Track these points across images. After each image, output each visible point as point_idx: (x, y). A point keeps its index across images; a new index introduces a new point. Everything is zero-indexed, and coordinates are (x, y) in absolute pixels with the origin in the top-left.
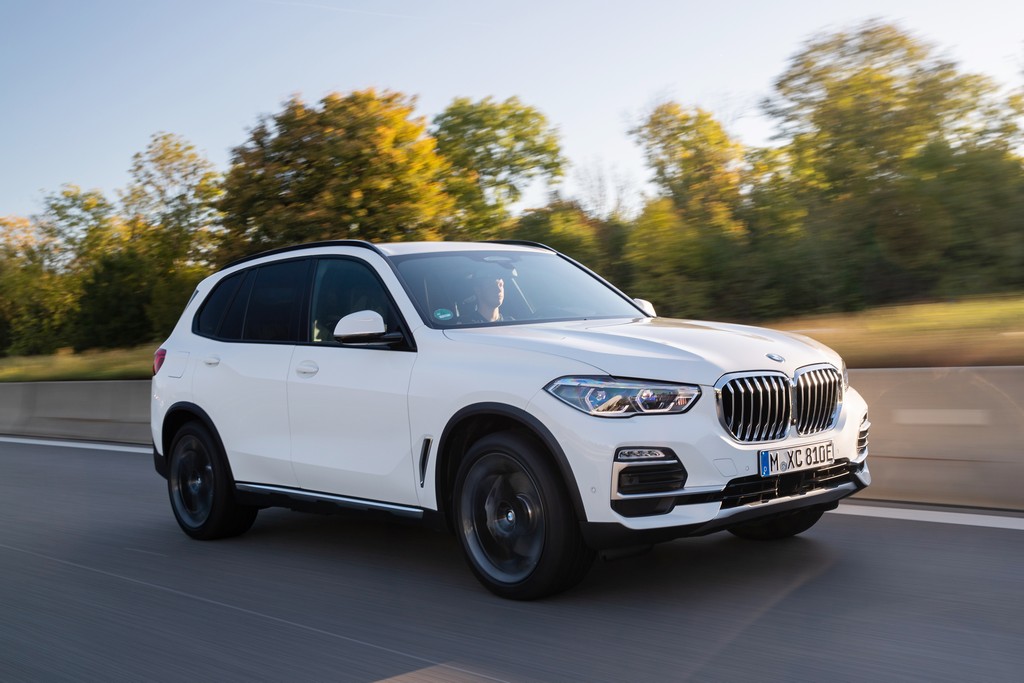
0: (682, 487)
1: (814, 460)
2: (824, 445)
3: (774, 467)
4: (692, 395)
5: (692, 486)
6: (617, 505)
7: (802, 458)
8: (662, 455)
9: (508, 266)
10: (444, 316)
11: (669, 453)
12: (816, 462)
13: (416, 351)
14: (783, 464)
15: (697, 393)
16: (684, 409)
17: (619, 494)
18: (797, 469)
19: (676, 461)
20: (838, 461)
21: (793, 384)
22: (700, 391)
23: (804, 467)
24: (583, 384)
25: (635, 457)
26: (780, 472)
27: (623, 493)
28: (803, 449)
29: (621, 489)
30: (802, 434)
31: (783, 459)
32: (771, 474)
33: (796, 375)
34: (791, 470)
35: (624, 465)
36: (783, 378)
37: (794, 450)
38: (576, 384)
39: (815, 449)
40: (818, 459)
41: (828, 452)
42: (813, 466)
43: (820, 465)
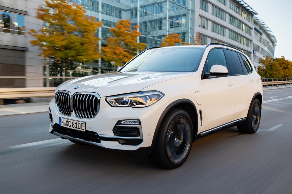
3: (62, 124)
14: (65, 124)
23: (72, 128)
28: (71, 122)
31: (65, 122)
34: (67, 127)
37: (68, 120)
39: (76, 123)
40: (77, 127)
41: (82, 126)
42: (74, 129)
43: (78, 129)
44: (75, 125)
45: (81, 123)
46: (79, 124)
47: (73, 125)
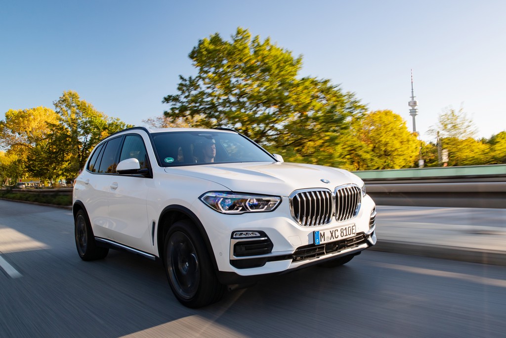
0: (271, 252)
1: (345, 234)
2: (351, 226)
3: (323, 239)
4: (277, 201)
5: (276, 251)
6: (233, 263)
7: (338, 233)
8: (259, 235)
9: (210, 138)
10: (169, 160)
11: (263, 234)
12: (347, 235)
13: (152, 178)
14: (328, 238)
15: (279, 200)
16: (272, 209)
17: (235, 257)
18: (335, 240)
19: (266, 238)
20: (358, 234)
21: (333, 195)
22: (281, 199)
23: (340, 238)
24: (218, 196)
25: (245, 236)
26: (326, 242)
27: (237, 256)
28: (339, 229)
29: (236, 254)
30: (339, 221)
31: (328, 234)
32: (321, 243)
33: (335, 190)
34: (332, 240)
35: (237, 241)
36: (328, 192)
37: (334, 230)
38: (214, 196)
39: (346, 228)
40: (347, 234)
41: (353, 229)
42: (344, 237)
44: (344, 232)
46: (350, 228)
47: (342, 233)
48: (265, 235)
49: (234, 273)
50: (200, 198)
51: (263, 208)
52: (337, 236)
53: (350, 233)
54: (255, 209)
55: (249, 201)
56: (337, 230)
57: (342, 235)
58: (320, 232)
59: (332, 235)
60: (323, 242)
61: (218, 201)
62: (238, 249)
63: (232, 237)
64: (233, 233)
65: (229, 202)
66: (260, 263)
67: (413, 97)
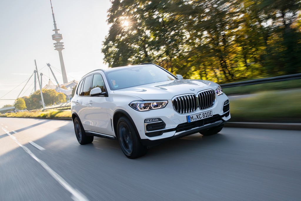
0: (165, 128)
1: (205, 116)
3: (192, 120)
4: (166, 103)
5: (167, 127)
6: (147, 134)
8: (158, 120)
11: (160, 119)
12: (207, 117)
13: (108, 96)
14: (195, 118)
15: (167, 102)
16: (164, 107)
17: (147, 131)
18: (200, 119)
20: (214, 115)
21: (197, 96)
22: (168, 101)
23: (202, 118)
25: (151, 121)
26: (194, 121)
28: (202, 114)
30: (202, 110)
31: (195, 117)
32: (191, 121)
33: (197, 94)
34: (198, 120)
35: (147, 124)
36: (193, 95)
37: (199, 114)
38: (136, 103)
39: (206, 113)
41: (210, 113)
42: (205, 118)
43: (208, 117)
44: (205, 115)
45: (209, 112)
46: (208, 113)
47: (204, 116)
48: (161, 120)
49: (148, 140)
50: (129, 105)
51: (159, 107)
52: (200, 117)
53: (209, 115)
54: (157, 107)
55: (152, 104)
56: (200, 114)
57: (204, 117)
58: (190, 116)
59: (197, 117)
60: (192, 121)
61: (137, 105)
62: (148, 127)
63: (145, 122)
64: (145, 120)
65: (143, 105)
66: (160, 133)
67: (56, 30)
